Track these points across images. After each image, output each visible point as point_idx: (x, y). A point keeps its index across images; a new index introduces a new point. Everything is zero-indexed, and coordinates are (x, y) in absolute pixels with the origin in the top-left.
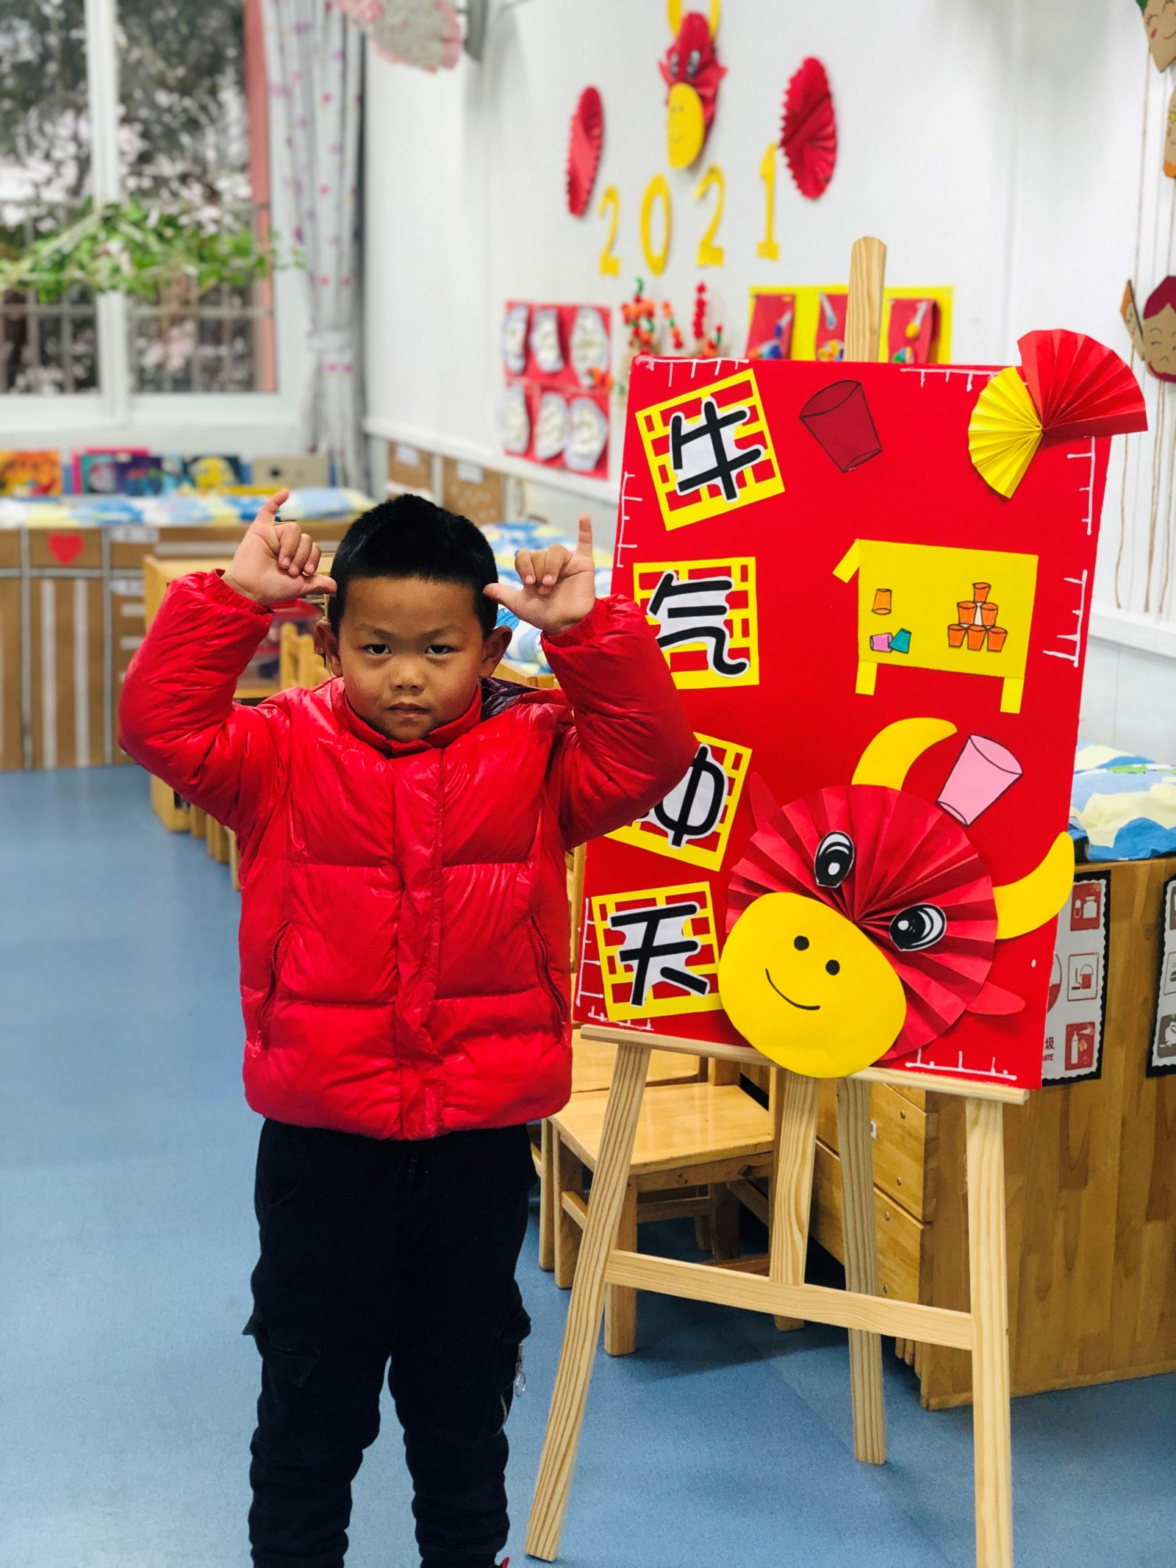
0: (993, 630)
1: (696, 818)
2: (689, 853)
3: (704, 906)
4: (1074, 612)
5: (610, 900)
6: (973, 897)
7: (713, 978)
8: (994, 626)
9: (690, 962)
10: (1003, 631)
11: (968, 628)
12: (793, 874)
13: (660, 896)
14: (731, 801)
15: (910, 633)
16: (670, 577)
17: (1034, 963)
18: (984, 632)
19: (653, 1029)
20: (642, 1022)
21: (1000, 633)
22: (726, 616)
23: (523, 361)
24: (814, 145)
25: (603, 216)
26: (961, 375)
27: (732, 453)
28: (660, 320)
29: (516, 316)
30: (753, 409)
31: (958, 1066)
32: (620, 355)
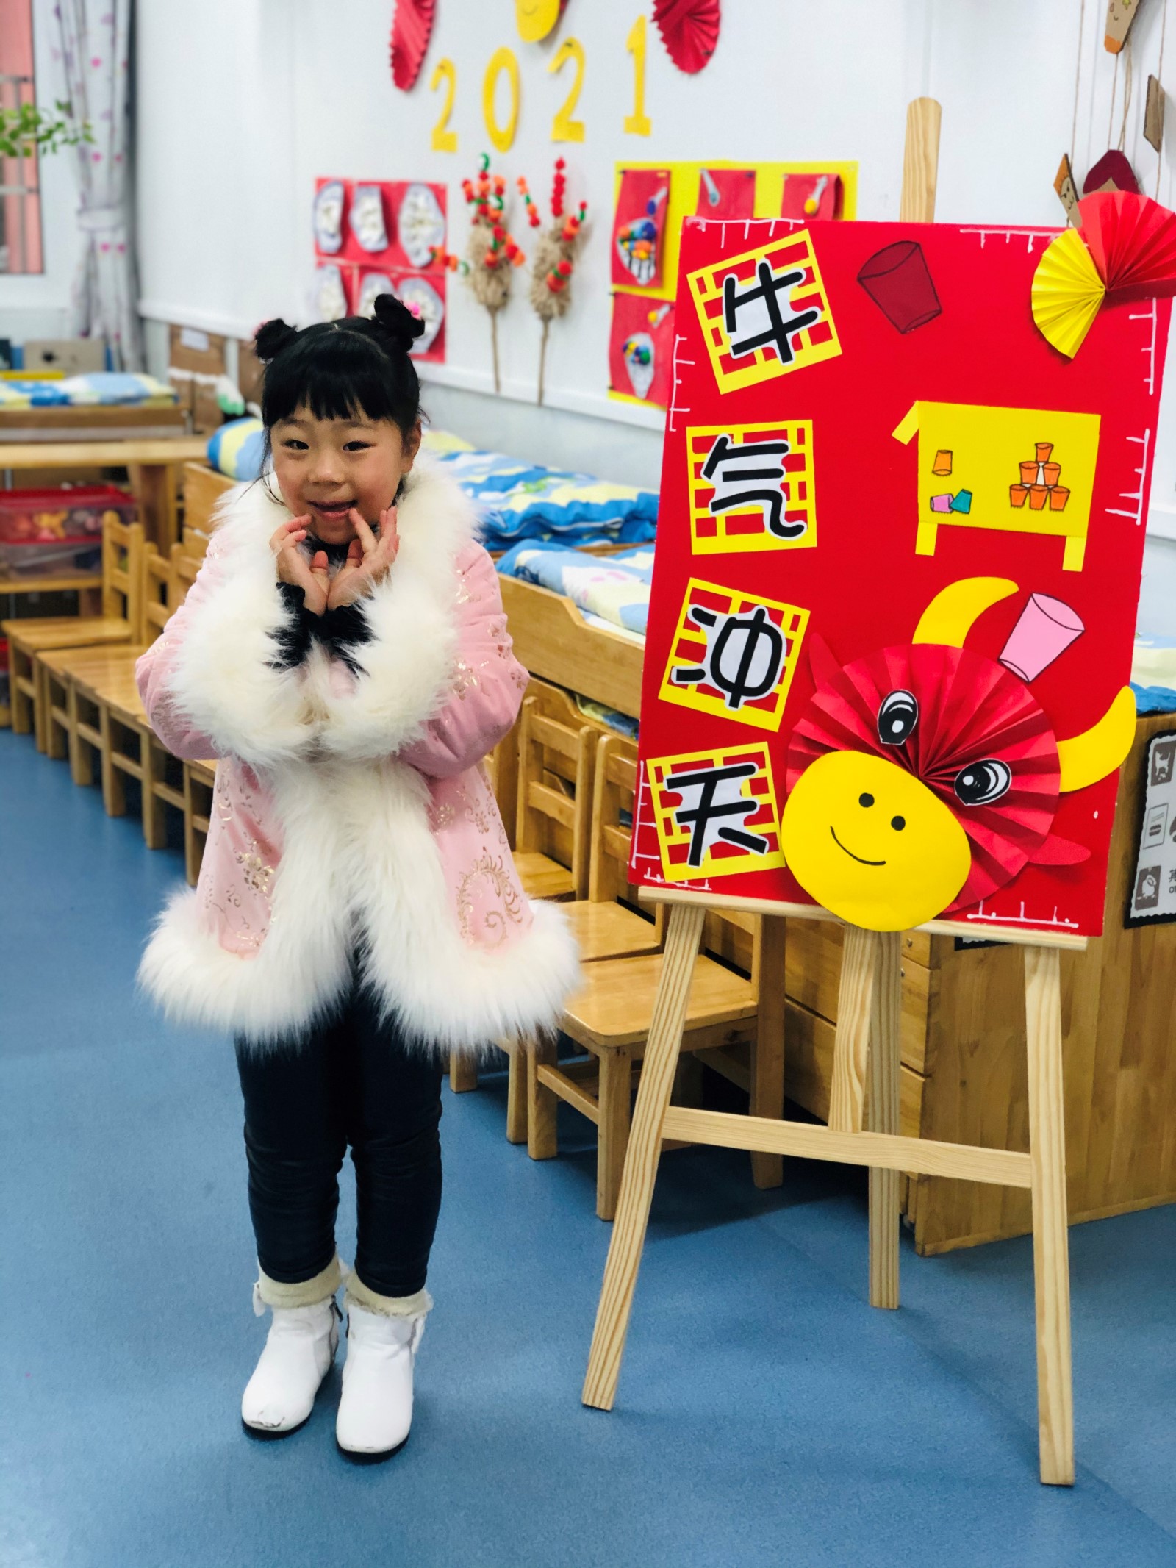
0: (1056, 489)
1: (754, 679)
2: (746, 714)
3: (762, 766)
4: (1136, 470)
5: (666, 762)
6: (1037, 750)
7: (773, 837)
8: (1056, 486)
9: (748, 822)
10: (1065, 490)
11: (1029, 489)
12: (856, 731)
13: (718, 757)
14: (789, 662)
15: (971, 494)
16: (724, 441)
17: (1096, 815)
18: (1047, 492)
19: (710, 889)
20: (699, 882)
21: (1062, 492)
22: (784, 479)
23: (338, 240)
24: (695, 19)
25: (436, 90)
26: (1022, 236)
27: (788, 315)
28: (512, 195)
29: (328, 193)
30: (809, 270)
31: (1019, 916)
32: (463, 236)
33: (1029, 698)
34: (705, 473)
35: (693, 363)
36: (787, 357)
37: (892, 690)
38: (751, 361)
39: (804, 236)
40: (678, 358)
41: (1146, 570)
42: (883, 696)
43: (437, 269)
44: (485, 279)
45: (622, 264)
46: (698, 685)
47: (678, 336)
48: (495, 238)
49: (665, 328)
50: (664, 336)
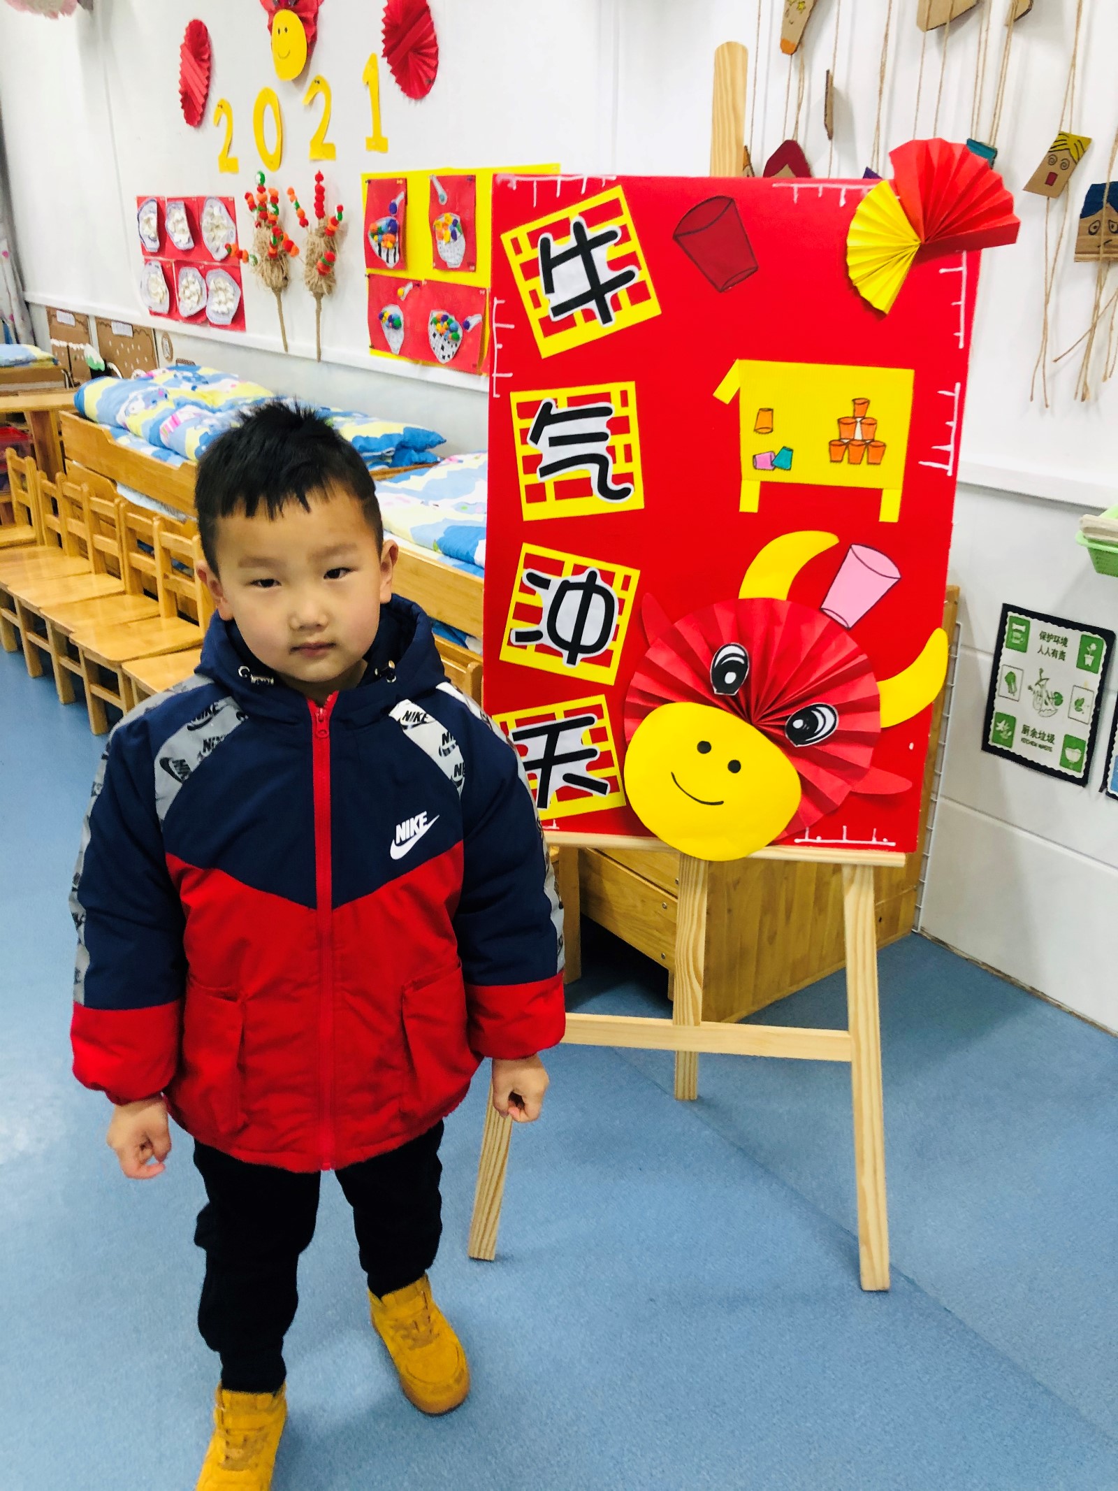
0: (873, 444)
1: (590, 636)
2: (584, 670)
3: (601, 716)
4: (948, 423)
5: (510, 718)
6: (859, 692)
7: (614, 780)
8: (873, 440)
9: (590, 767)
10: (882, 444)
11: (847, 445)
12: (690, 683)
13: (559, 710)
14: (622, 621)
15: (791, 450)
16: (548, 406)
17: (911, 746)
18: (864, 446)
19: (557, 830)
20: (548, 824)
21: (879, 447)
22: (608, 443)
23: (158, 242)
24: (422, 54)
25: (218, 124)
26: (834, 189)
27: (605, 275)
28: (285, 202)
29: (146, 208)
30: (624, 228)
31: (842, 839)
32: (250, 236)
33: (852, 645)
34: (532, 439)
35: (512, 327)
36: (606, 318)
37: (723, 643)
38: (570, 323)
39: (617, 193)
40: (497, 322)
41: (956, 520)
42: (715, 650)
43: (233, 261)
44: (269, 267)
45: (373, 252)
46: (537, 646)
47: (495, 299)
48: (274, 236)
49: (411, 301)
50: (409, 306)
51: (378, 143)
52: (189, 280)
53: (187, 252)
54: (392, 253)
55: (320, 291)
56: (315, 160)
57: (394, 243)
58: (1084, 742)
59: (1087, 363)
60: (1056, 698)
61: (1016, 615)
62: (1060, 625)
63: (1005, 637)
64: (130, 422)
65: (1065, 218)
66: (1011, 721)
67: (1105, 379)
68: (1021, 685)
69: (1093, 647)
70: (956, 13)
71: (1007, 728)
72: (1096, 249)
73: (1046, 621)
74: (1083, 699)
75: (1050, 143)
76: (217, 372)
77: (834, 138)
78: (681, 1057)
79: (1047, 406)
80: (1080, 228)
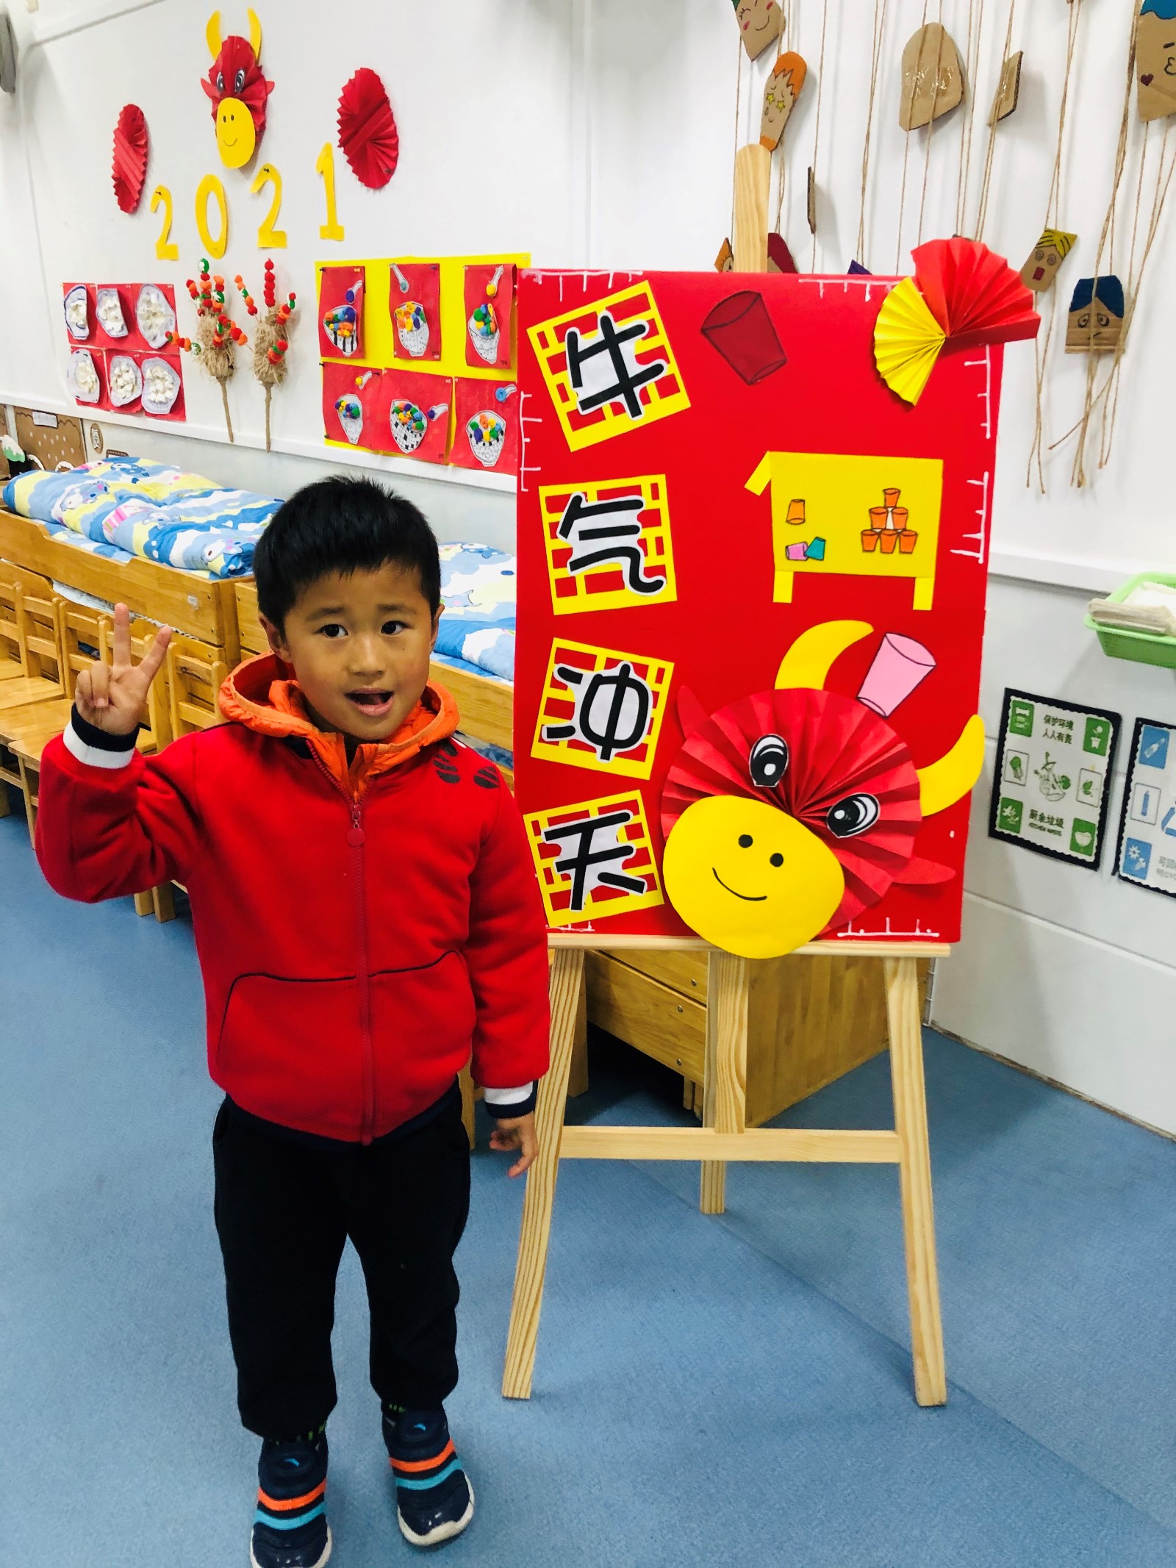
0: (905, 533)
1: (623, 732)
2: (618, 765)
3: (636, 812)
4: (978, 512)
5: (542, 817)
6: (899, 781)
7: (651, 878)
8: (904, 530)
9: (626, 865)
10: (913, 534)
11: (879, 534)
12: (728, 776)
13: (593, 807)
14: (656, 714)
15: (824, 541)
16: (578, 499)
17: (952, 834)
18: (896, 535)
19: (593, 930)
20: (584, 925)
21: (911, 535)
22: (640, 535)
23: (86, 332)
24: (377, 143)
25: (156, 211)
26: (861, 285)
27: (634, 369)
28: (231, 291)
29: (74, 295)
30: (652, 322)
31: (885, 931)
32: (190, 322)
33: (891, 734)
34: (561, 533)
35: (540, 420)
36: (636, 412)
37: (761, 734)
38: (599, 416)
39: (644, 288)
40: (523, 416)
41: (988, 608)
42: (752, 742)
43: (171, 350)
44: (215, 356)
45: (329, 341)
46: (570, 742)
47: (522, 393)
48: (221, 325)
49: (370, 390)
50: (369, 395)
51: (333, 231)
52: (122, 369)
53: (121, 340)
54: (348, 341)
55: (270, 381)
56: (263, 248)
57: (351, 331)
58: (1094, 825)
59: (1082, 451)
60: (1063, 782)
61: (1019, 699)
62: (1064, 709)
63: (1009, 721)
64: (69, 517)
65: (1053, 311)
66: (1018, 806)
67: (1101, 466)
68: (1027, 769)
69: (1100, 729)
70: (939, 113)
71: (1014, 813)
72: (1086, 341)
73: (1050, 705)
74: (1091, 782)
75: (1037, 240)
76: (156, 463)
77: (816, 233)
78: (708, 1165)
79: (1043, 492)
80: (1069, 321)
